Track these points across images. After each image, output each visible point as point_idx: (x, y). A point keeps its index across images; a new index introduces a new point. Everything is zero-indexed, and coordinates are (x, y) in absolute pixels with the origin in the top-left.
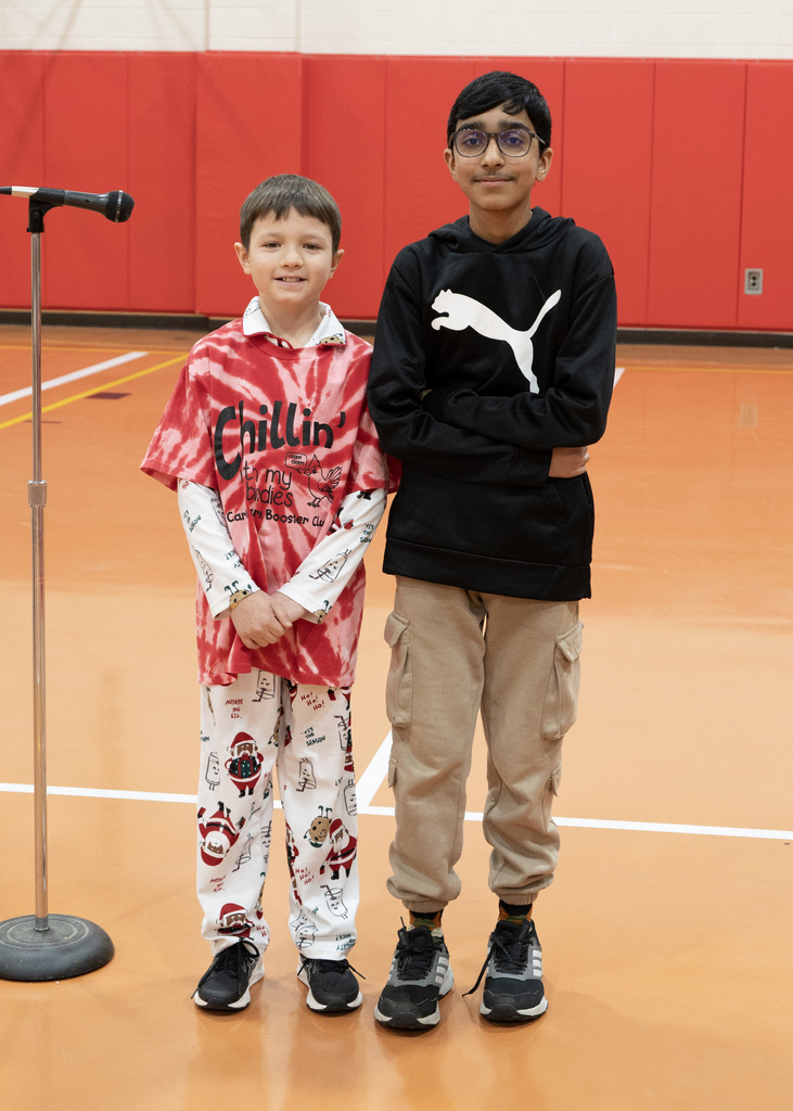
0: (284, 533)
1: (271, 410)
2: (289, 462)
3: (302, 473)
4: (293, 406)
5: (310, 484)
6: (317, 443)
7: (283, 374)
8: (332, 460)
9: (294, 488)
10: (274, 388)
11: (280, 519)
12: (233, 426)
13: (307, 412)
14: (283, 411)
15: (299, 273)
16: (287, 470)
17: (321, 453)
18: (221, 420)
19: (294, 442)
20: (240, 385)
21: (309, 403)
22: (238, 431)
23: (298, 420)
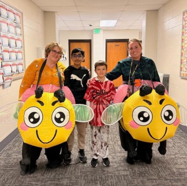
0: (102, 106)
1: (100, 90)
2: (103, 97)
3: (104, 98)
4: (103, 90)
5: (105, 99)
6: (106, 94)
7: (101, 85)
8: (108, 96)
9: (104, 100)
10: (100, 88)
11: (102, 104)
12: (95, 93)
13: (105, 90)
14: (102, 90)
15: (102, 73)
16: (102, 98)
17: (106, 95)
18: (93, 92)
19: (103, 94)
20: (95, 87)
21: (105, 89)
22: (96, 93)
23: (104, 92)
